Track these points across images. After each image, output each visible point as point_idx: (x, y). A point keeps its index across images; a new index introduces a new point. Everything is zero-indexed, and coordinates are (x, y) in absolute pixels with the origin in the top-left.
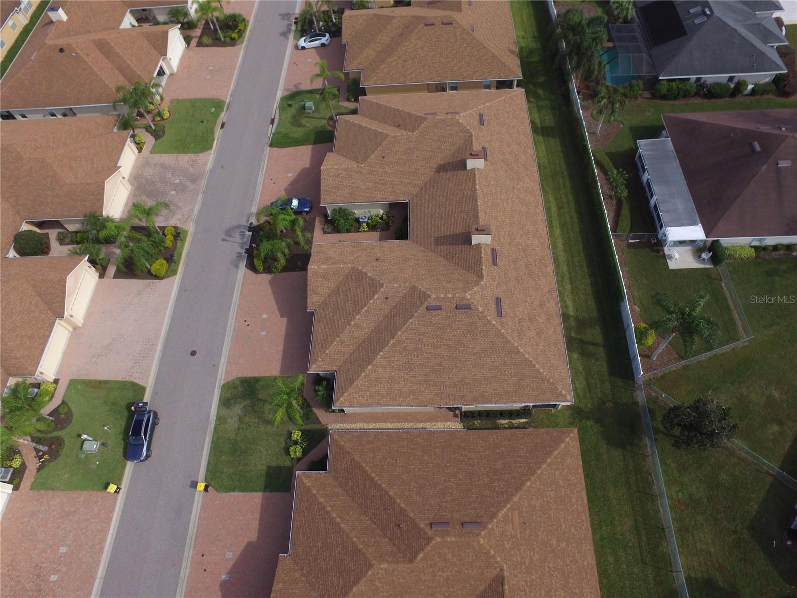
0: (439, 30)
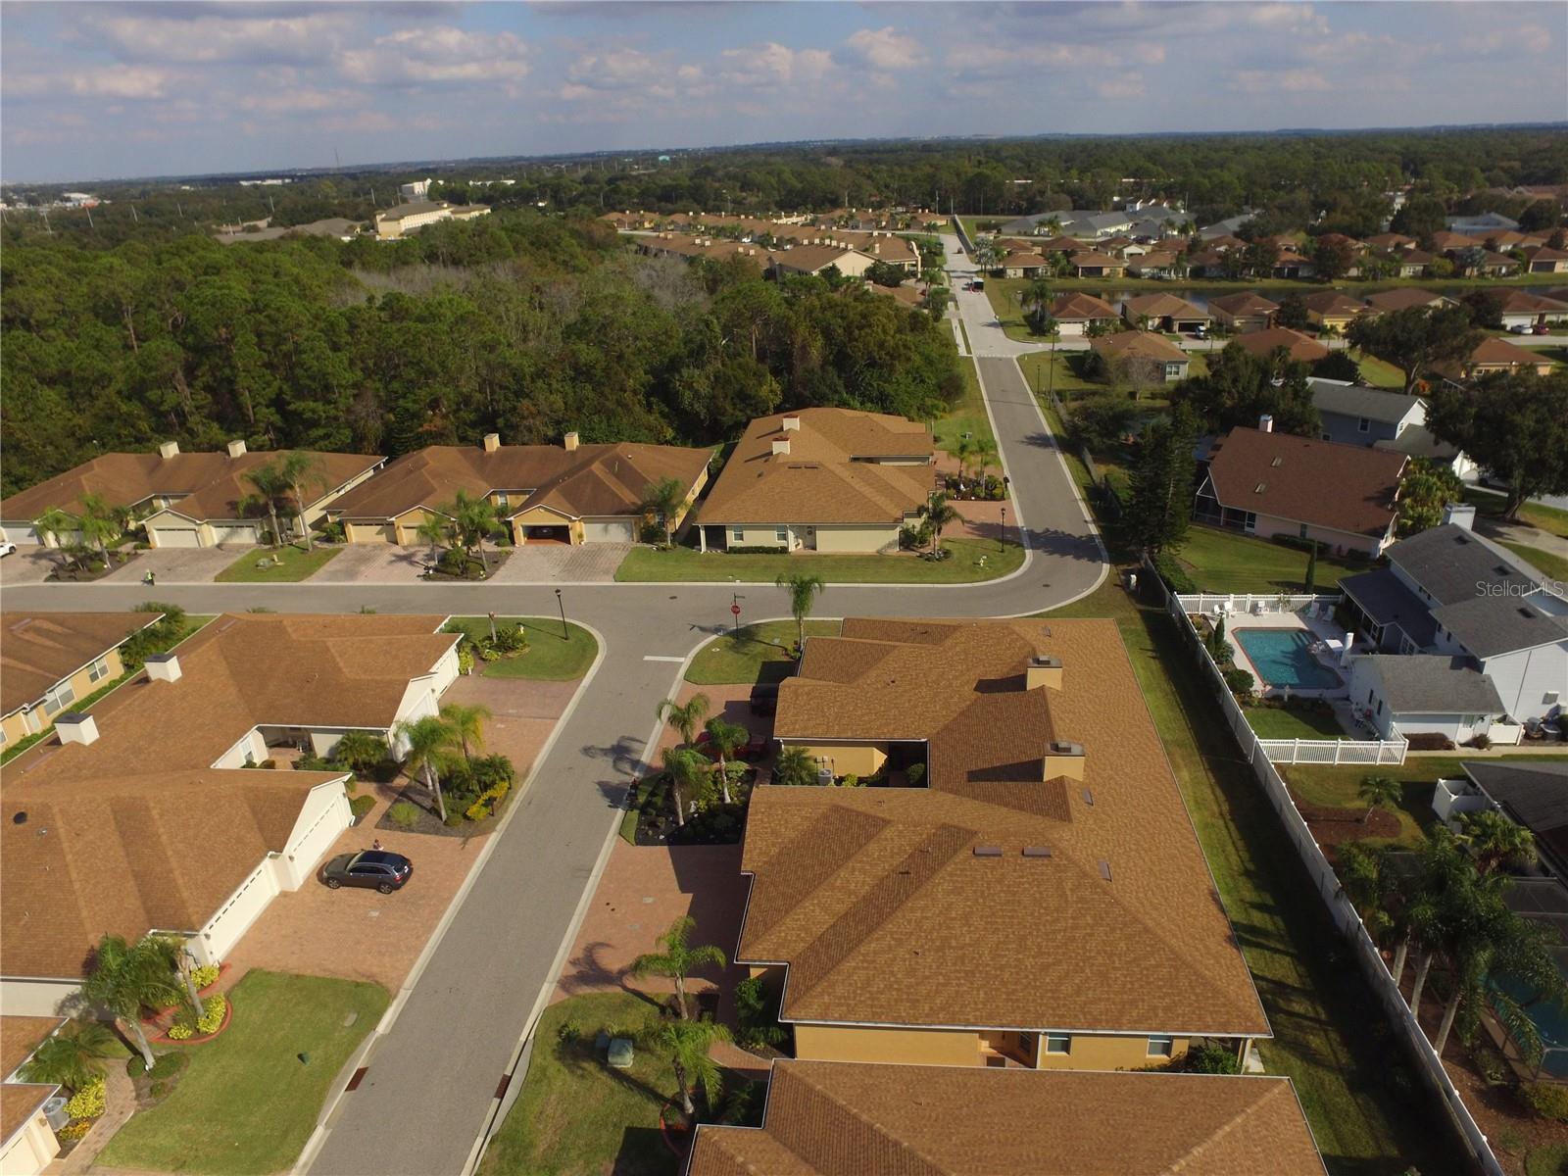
0: (1015, 871)
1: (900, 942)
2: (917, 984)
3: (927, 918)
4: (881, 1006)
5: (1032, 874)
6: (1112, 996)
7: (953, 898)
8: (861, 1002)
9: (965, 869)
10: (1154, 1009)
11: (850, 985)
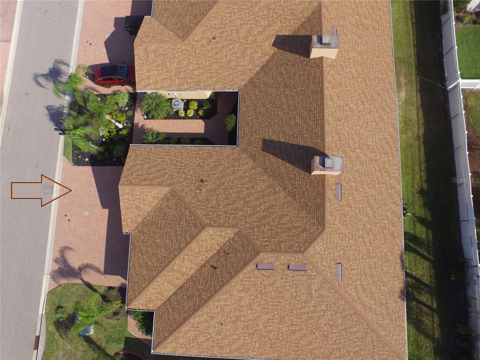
1: (212, 318)
2: (223, 339)
3: (227, 305)
4: (204, 349)
5: (293, 281)
6: (328, 346)
7: (243, 294)
8: (193, 347)
9: (251, 277)
10: (349, 353)
11: (186, 338)
